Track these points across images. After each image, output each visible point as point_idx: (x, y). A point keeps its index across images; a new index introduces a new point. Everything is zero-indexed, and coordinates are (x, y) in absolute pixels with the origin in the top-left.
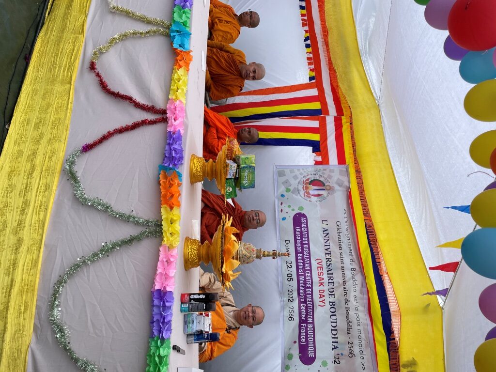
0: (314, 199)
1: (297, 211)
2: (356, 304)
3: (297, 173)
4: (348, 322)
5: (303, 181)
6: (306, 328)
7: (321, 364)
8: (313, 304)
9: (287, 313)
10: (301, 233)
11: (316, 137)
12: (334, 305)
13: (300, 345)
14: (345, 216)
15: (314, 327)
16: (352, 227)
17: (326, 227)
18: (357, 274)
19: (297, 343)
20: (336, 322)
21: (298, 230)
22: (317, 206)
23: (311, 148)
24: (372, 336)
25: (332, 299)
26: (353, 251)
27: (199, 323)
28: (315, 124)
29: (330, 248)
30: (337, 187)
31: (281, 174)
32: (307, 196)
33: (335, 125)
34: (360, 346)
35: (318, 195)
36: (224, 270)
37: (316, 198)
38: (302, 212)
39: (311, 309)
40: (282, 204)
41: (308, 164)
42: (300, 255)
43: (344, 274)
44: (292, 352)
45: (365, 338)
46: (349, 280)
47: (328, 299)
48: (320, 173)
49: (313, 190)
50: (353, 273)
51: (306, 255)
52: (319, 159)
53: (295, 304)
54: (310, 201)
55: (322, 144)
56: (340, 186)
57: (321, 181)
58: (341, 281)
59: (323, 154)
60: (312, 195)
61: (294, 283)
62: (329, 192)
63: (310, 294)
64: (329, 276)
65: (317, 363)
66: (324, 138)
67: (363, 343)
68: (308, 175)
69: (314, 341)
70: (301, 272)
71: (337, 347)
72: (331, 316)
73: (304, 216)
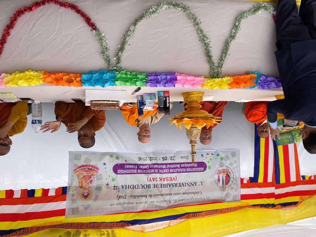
0: (216, 177)
1: (208, 165)
2: (149, 202)
3: (235, 165)
4: (138, 196)
5: (229, 170)
6: (134, 169)
7: (113, 177)
8: (148, 173)
9: (143, 156)
10: (193, 167)
11: (261, 180)
12: (148, 188)
13: (125, 164)
14: (205, 198)
15: (135, 173)
16: (198, 202)
17: (198, 184)
18: (167, 203)
19: (125, 163)
20: (138, 188)
21: (195, 165)
22: (212, 179)
23: (253, 176)
24: (130, 212)
25: (152, 186)
26: (182, 202)
27: (150, 103)
28: (270, 179)
29: (184, 186)
30: (225, 193)
31: (234, 154)
32: (218, 172)
33: (269, 194)
34: (124, 203)
35: (219, 180)
36: (186, 119)
37: (217, 178)
38: (207, 168)
39: (146, 172)
40: (212, 154)
41: (241, 174)
42: (179, 166)
43: (167, 195)
44: (120, 159)
45: (129, 206)
46: (164, 199)
47: (152, 183)
48: (234, 181)
49: (222, 176)
50: (168, 201)
51: (179, 170)
52: (245, 182)
53: (148, 162)
54: (215, 174)
55: (256, 184)
56: (226, 195)
57: (228, 183)
58: (163, 193)
59: (249, 184)
60: (219, 176)
61: (161, 162)
62: (222, 187)
63: (155, 171)
64: (166, 185)
65: (114, 175)
66: (260, 186)
67: (126, 205)
68: (233, 173)
69: (127, 174)
70: (168, 166)
71: (123, 188)
72: (142, 185)
73: (205, 170)
